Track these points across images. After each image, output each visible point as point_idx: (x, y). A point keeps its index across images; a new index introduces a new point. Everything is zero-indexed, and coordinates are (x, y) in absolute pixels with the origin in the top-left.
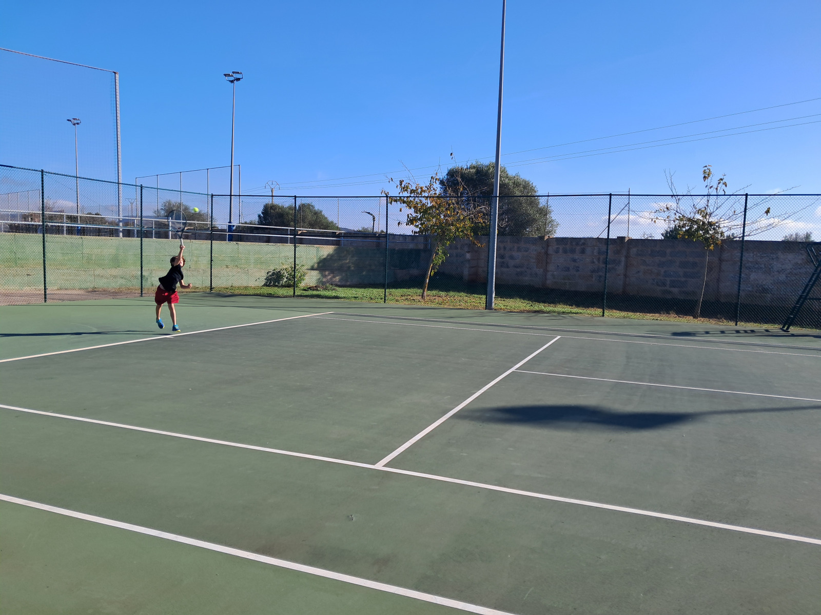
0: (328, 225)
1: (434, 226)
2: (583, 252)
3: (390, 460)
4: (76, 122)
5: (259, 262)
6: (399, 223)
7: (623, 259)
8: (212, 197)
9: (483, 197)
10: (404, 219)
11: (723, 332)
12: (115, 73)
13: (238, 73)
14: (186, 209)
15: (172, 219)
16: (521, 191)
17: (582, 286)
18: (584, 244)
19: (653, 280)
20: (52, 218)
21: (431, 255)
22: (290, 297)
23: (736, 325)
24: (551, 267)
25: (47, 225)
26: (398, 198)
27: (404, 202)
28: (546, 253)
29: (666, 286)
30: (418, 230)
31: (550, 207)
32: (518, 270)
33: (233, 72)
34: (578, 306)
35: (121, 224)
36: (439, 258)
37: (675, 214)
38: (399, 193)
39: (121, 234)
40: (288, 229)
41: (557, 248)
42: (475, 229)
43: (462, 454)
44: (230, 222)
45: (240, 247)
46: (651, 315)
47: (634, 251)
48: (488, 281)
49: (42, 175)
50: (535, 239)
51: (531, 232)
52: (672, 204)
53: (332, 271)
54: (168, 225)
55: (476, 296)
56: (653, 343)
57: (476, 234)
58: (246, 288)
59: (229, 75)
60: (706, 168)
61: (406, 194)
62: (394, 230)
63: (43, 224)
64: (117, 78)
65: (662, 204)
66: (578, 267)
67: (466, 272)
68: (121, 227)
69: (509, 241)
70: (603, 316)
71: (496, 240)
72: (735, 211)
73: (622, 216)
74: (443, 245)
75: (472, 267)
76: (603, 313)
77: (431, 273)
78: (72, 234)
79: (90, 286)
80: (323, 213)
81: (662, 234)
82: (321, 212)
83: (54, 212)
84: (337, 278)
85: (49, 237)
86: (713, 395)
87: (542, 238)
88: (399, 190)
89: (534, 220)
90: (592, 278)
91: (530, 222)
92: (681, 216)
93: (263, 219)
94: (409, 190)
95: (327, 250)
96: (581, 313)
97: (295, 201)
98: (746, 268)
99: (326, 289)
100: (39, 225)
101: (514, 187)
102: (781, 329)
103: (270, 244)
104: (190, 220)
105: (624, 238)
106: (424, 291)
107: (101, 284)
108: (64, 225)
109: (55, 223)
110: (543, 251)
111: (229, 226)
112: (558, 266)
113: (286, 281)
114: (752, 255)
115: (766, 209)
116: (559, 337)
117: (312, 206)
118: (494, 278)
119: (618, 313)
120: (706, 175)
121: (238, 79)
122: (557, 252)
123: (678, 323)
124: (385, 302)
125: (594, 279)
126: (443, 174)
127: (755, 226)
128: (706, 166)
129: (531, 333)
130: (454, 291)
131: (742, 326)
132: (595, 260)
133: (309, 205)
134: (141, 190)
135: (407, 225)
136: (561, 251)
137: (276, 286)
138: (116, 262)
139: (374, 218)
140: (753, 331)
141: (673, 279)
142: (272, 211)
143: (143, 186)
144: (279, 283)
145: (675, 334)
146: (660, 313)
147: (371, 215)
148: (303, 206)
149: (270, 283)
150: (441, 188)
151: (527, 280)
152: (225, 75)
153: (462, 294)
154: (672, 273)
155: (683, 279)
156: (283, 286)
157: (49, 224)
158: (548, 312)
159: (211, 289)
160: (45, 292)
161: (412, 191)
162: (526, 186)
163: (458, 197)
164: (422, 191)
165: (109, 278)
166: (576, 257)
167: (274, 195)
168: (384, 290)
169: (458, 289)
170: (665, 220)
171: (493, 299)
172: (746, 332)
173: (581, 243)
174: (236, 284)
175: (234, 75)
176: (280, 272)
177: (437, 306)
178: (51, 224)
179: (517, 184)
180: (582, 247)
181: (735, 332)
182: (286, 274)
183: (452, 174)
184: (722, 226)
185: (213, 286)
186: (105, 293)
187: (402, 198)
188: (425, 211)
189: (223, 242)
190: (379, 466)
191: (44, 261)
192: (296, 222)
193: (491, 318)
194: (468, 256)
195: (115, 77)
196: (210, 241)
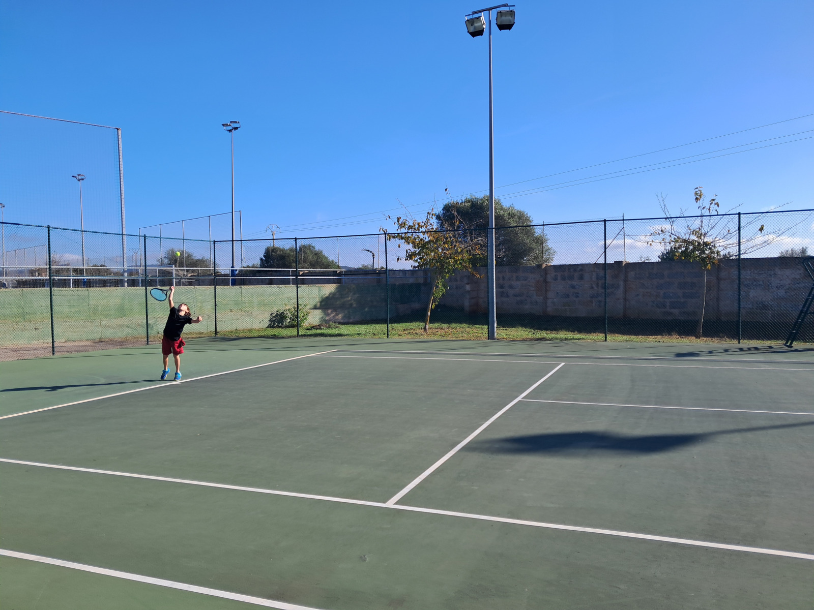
0: (329, 264)
1: (433, 259)
2: (581, 278)
3: (401, 497)
4: (80, 177)
5: (262, 304)
6: (398, 259)
7: (622, 283)
8: (214, 243)
9: (479, 230)
10: (403, 255)
11: (726, 351)
12: (118, 129)
13: (236, 122)
14: (189, 256)
15: (175, 267)
16: (516, 222)
17: (582, 311)
18: (581, 270)
19: (653, 302)
20: (58, 272)
21: (431, 289)
22: (294, 337)
23: (739, 343)
24: (551, 295)
25: (54, 279)
26: (396, 235)
27: (402, 238)
28: (545, 281)
29: (666, 307)
30: (417, 264)
31: (546, 235)
32: (518, 299)
33: (231, 122)
34: (580, 332)
35: (126, 274)
36: (439, 291)
37: (670, 236)
38: (397, 230)
39: (126, 284)
40: (289, 271)
41: (555, 275)
42: (474, 261)
43: (472, 488)
44: (233, 267)
45: (243, 290)
46: (653, 337)
47: (632, 274)
48: (489, 311)
49: (49, 231)
50: (533, 268)
51: (529, 261)
52: (667, 226)
53: (335, 309)
54: (172, 273)
55: (478, 326)
56: (657, 365)
57: (474, 265)
58: (250, 330)
59: (227, 125)
60: (697, 190)
61: (403, 230)
62: (394, 265)
63: (50, 279)
64: (120, 134)
65: (657, 227)
66: (578, 293)
67: (467, 304)
68: (126, 277)
69: (507, 271)
70: (606, 340)
71: (494, 270)
72: (729, 231)
73: (617, 241)
74: (442, 278)
75: (473, 298)
76: (606, 338)
77: (432, 306)
78: (78, 286)
79: (97, 336)
80: (323, 253)
81: (659, 257)
82: (321, 252)
83: (61, 266)
84: (340, 315)
85: (56, 290)
86: (720, 415)
87: (540, 266)
88: (397, 226)
89: (531, 249)
90: (592, 303)
91: (527, 251)
92: (676, 237)
93: (265, 262)
94: (406, 226)
95: (329, 289)
96: (583, 339)
97: (296, 243)
98: (745, 285)
99: (329, 327)
100: (46, 280)
101: (509, 218)
102: (785, 345)
103: (272, 286)
104: (193, 267)
105: (622, 262)
106: (426, 324)
107: (108, 334)
108: (70, 278)
109: (61, 276)
110: (542, 279)
111: (232, 270)
112: (558, 293)
113: (290, 322)
114: (749, 272)
115: (760, 227)
116: (563, 364)
117: (313, 247)
118: (495, 308)
119: (620, 337)
120: (698, 197)
121: (236, 128)
122: (556, 279)
123: (681, 344)
124: (388, 337)
125: (594, 304)
126: (439, 210)
127: (750, 244)
128: (697, 188)
129: (535, 361)
130: (456, 323)
131: (745, 343)
132: (594, 286)
133: (309, 246)
134: (145, 240)
135: (406, 260)
136: (559, 278)
137: (280, 327)
138: (122, 311)
139: (373, 255)
140: (756, 348)
141: (673, 300)
142: (273, 254)
143: (146, 235)
144: (282, 324)
145: (678, 355)
146: (662, 335)
147: (371, 252)
148: (303, 248)
149: (274, 324)
150: (438, 223)
151: (527, 308)
152: (223, 125)
153: (464, 325)
154: (671, 295)
155: (682, 300)
156: (287, 327)
157: (55, 278)
158: (550, 340)
159: (216, 333)
160: (53, 345)
161: (410, 227)
162: (521, 216)
163: (454, 231)
164: (420, 226)
165: (114, 328)
166: (575, 283)
167: (275, 238)
168: (386, 325)
169: (460, 321)
170: (660, 243)
171: (495, 329)
172: (749, 349)
173: (578, 269)
174: (241, 327)
175: (232, 124)
176: (283, 312)
177: (440, 338)
178: (58, 278)
179: (512, 215)
180: (580, 273)
181: (738, 350)
182: (289, 314)
183: (447, 208)
184: (717, 245)
185: (218, 330)
186: (112, 342)
187: (400, 234)
188: (423, 246)
189: (226, 287)
190: (391, 504)
191: (52, 314)
192: (297, 263)
193: (495, 348)
194: (468, 287)
195: (118, 132)
196: (214, 286)
